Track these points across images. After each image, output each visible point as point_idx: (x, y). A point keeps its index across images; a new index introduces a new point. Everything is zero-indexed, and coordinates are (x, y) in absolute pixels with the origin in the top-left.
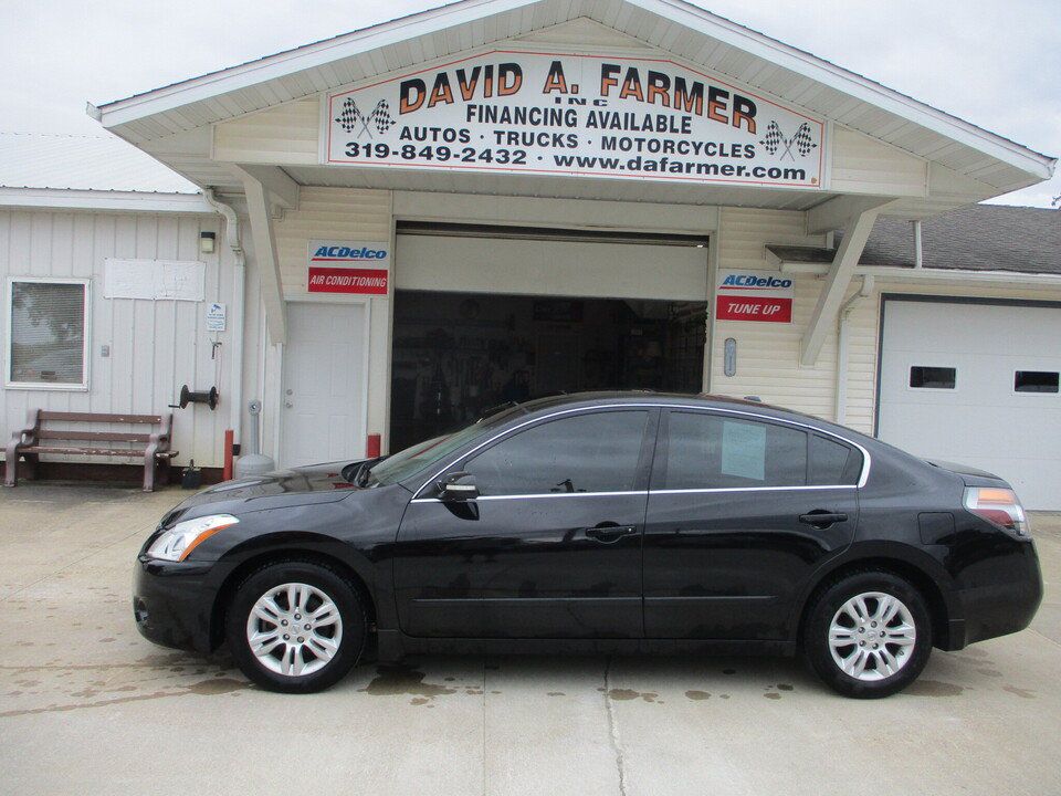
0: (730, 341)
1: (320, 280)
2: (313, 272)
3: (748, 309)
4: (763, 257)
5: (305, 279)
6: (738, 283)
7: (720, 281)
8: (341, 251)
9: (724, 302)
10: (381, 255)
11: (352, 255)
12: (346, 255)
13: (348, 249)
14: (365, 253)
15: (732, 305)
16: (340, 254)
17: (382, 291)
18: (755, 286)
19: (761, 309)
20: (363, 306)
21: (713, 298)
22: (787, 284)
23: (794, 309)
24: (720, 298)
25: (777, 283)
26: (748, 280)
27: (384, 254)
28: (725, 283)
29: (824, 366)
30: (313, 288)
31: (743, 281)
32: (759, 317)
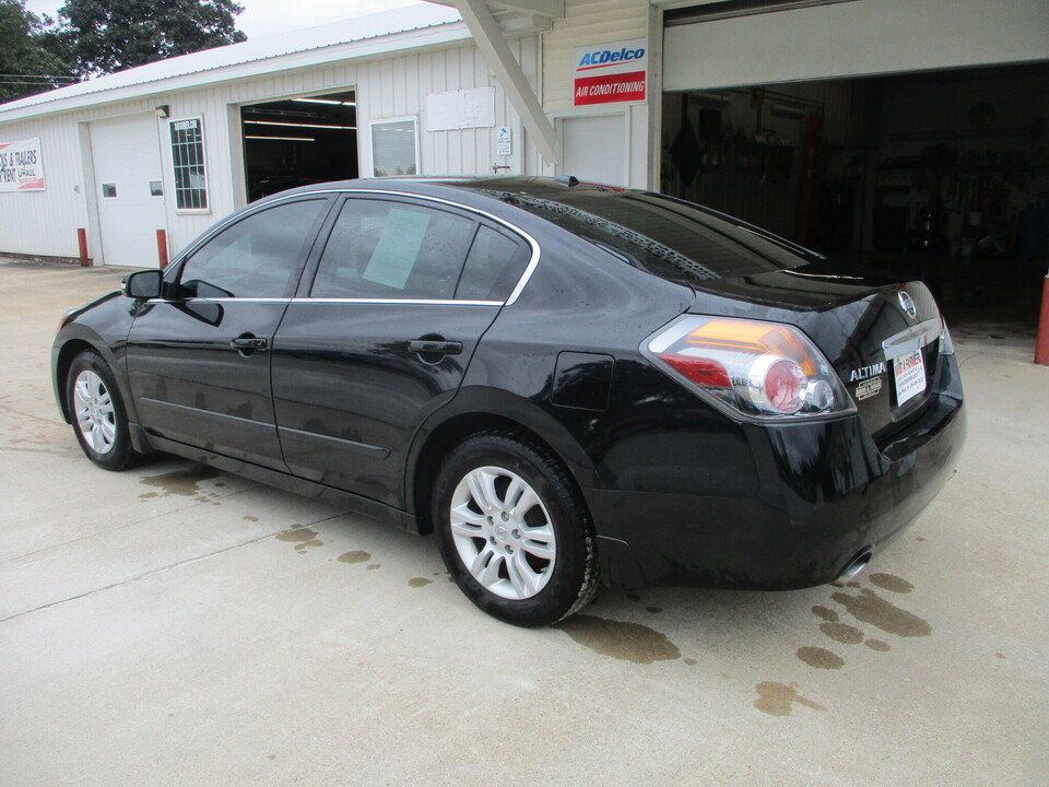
1: (583, 92)
2: (580, 83)
5: (569, 92)
8: (602, 56)
10: (639, 54)
11: (612, 60)
12: (607, 59)
13: (608, 53)
14: (624, 55)
16: (601, 60)
17: (639, 96)
20: (622, 115)
27: (643, 51)
30: (580, 101)
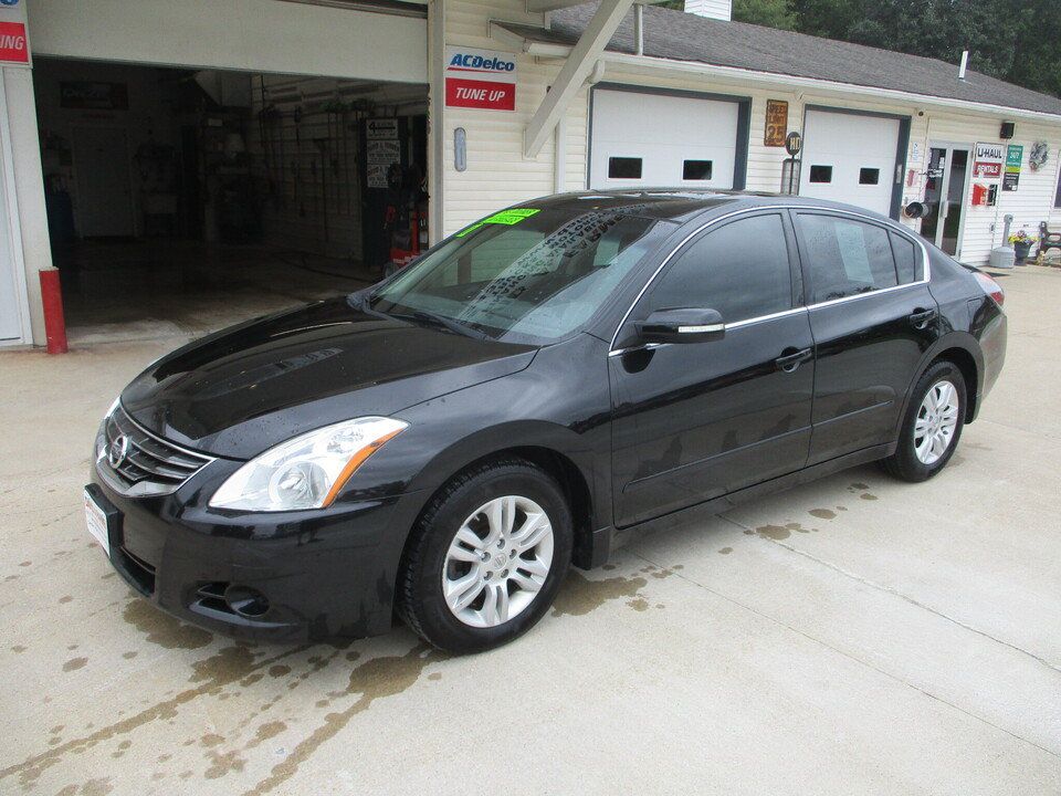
0: (459, 131)
3: (477, 94)
4: (488, 33)
6: (465, 64)
7: (447, 62)
9: (453, 85)
15: (460, 89)
18: (481, 68)
19: (488, 94)
21: (440, 81)
22: (510, 67)
23: (518, 95)
24: (449, 81)
25: (501, 66)
26: (474, 61)
28: (453, 63)
29: (544, 157)
31: (470, 61)
32: (486, 104)
